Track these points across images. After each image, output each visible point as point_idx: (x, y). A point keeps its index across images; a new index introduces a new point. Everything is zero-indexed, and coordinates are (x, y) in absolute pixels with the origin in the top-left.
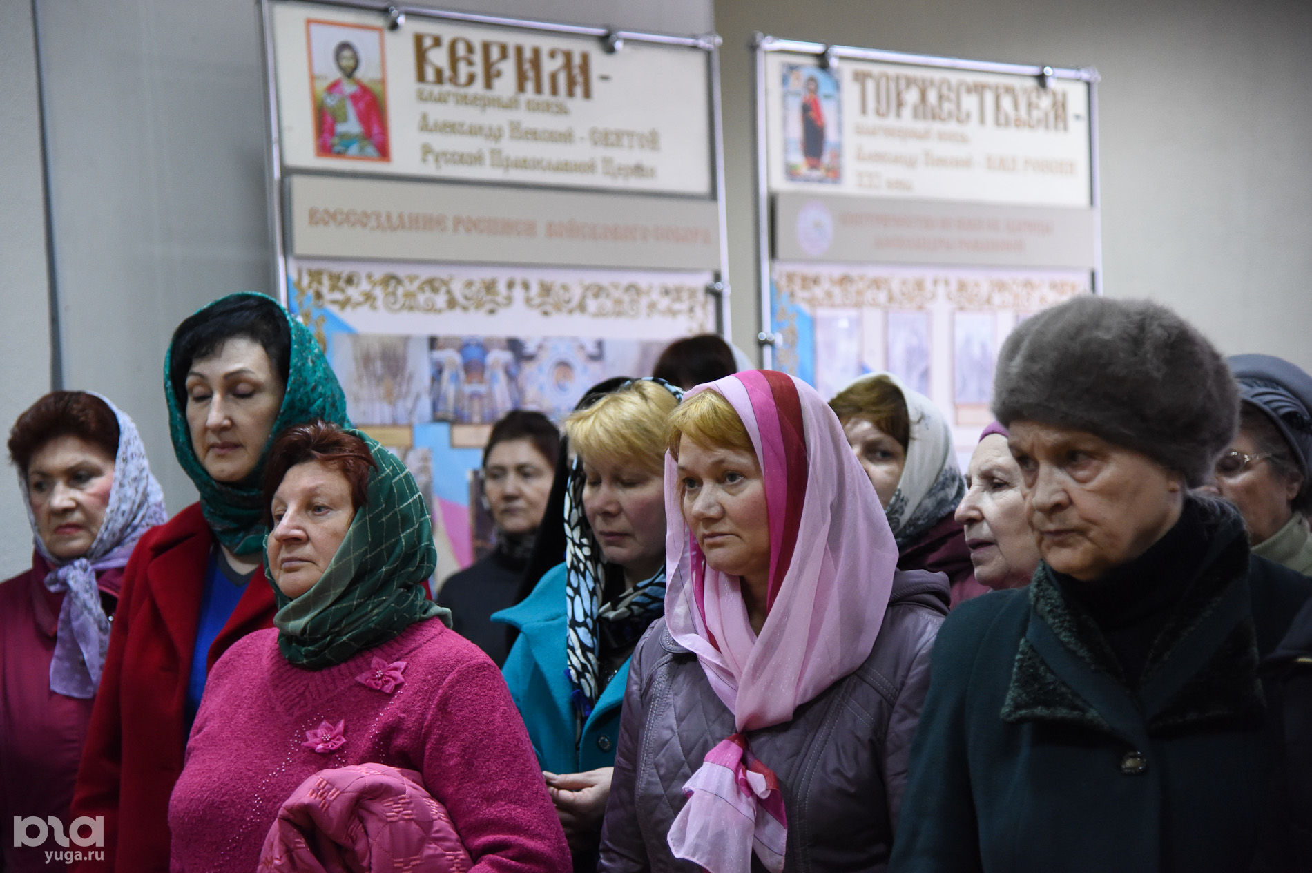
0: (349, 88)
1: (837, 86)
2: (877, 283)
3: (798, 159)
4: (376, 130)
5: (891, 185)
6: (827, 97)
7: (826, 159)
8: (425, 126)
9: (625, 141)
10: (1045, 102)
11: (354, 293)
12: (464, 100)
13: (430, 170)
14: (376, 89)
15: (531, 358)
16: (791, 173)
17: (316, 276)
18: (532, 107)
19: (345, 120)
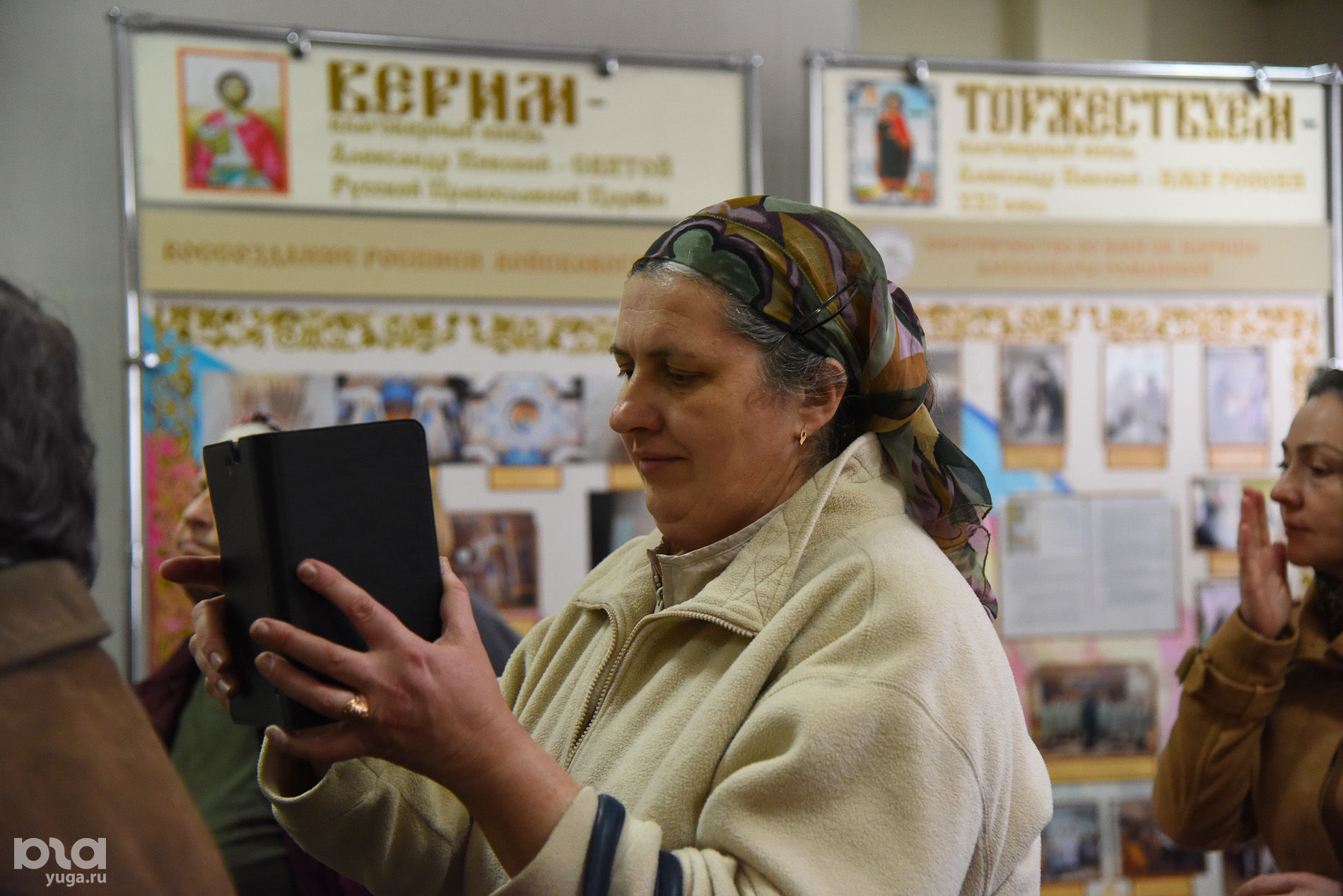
0: (234, 119)
1: (933, 102)
2: (986, 314)
3: (870, 180)
4: (270, 160)
5: (1010, 206)
6: (917, 113)
7: (914, 179)
8: (338, 155)
9: (624, 168)
10: (1258, 109)
11: (233, 330)
12: (396, 130)
13: (345, 200)
14: (274, 120)
15: (479, 397)
16: (859, 196)
17: (182, 314)
18: (489, 134)
19: (227, 150)
